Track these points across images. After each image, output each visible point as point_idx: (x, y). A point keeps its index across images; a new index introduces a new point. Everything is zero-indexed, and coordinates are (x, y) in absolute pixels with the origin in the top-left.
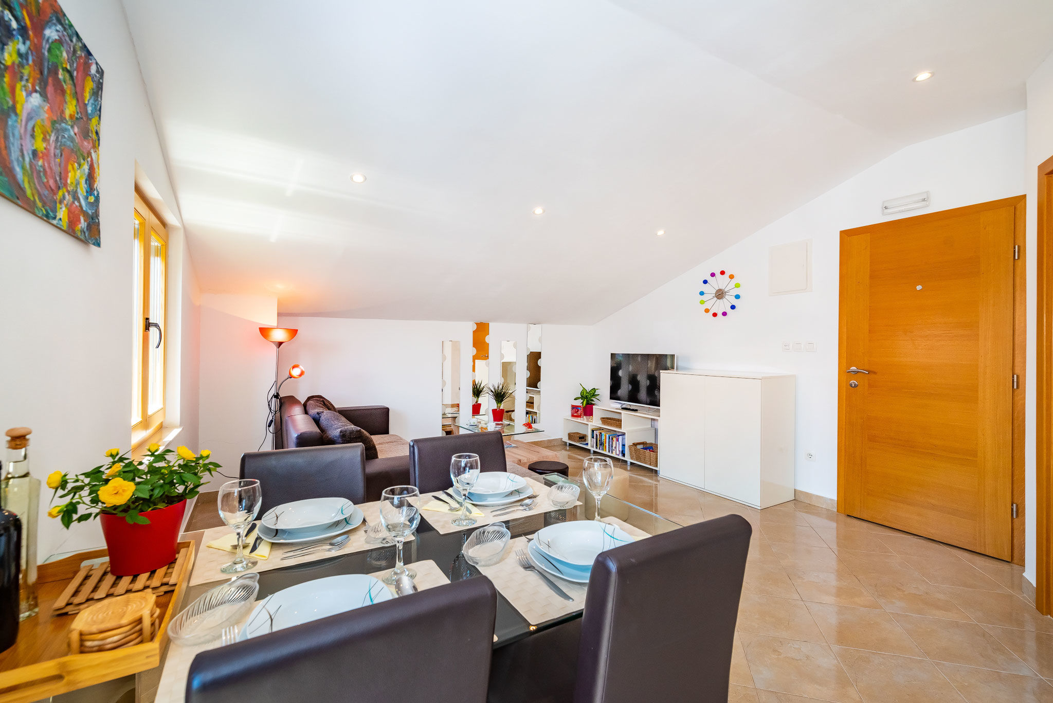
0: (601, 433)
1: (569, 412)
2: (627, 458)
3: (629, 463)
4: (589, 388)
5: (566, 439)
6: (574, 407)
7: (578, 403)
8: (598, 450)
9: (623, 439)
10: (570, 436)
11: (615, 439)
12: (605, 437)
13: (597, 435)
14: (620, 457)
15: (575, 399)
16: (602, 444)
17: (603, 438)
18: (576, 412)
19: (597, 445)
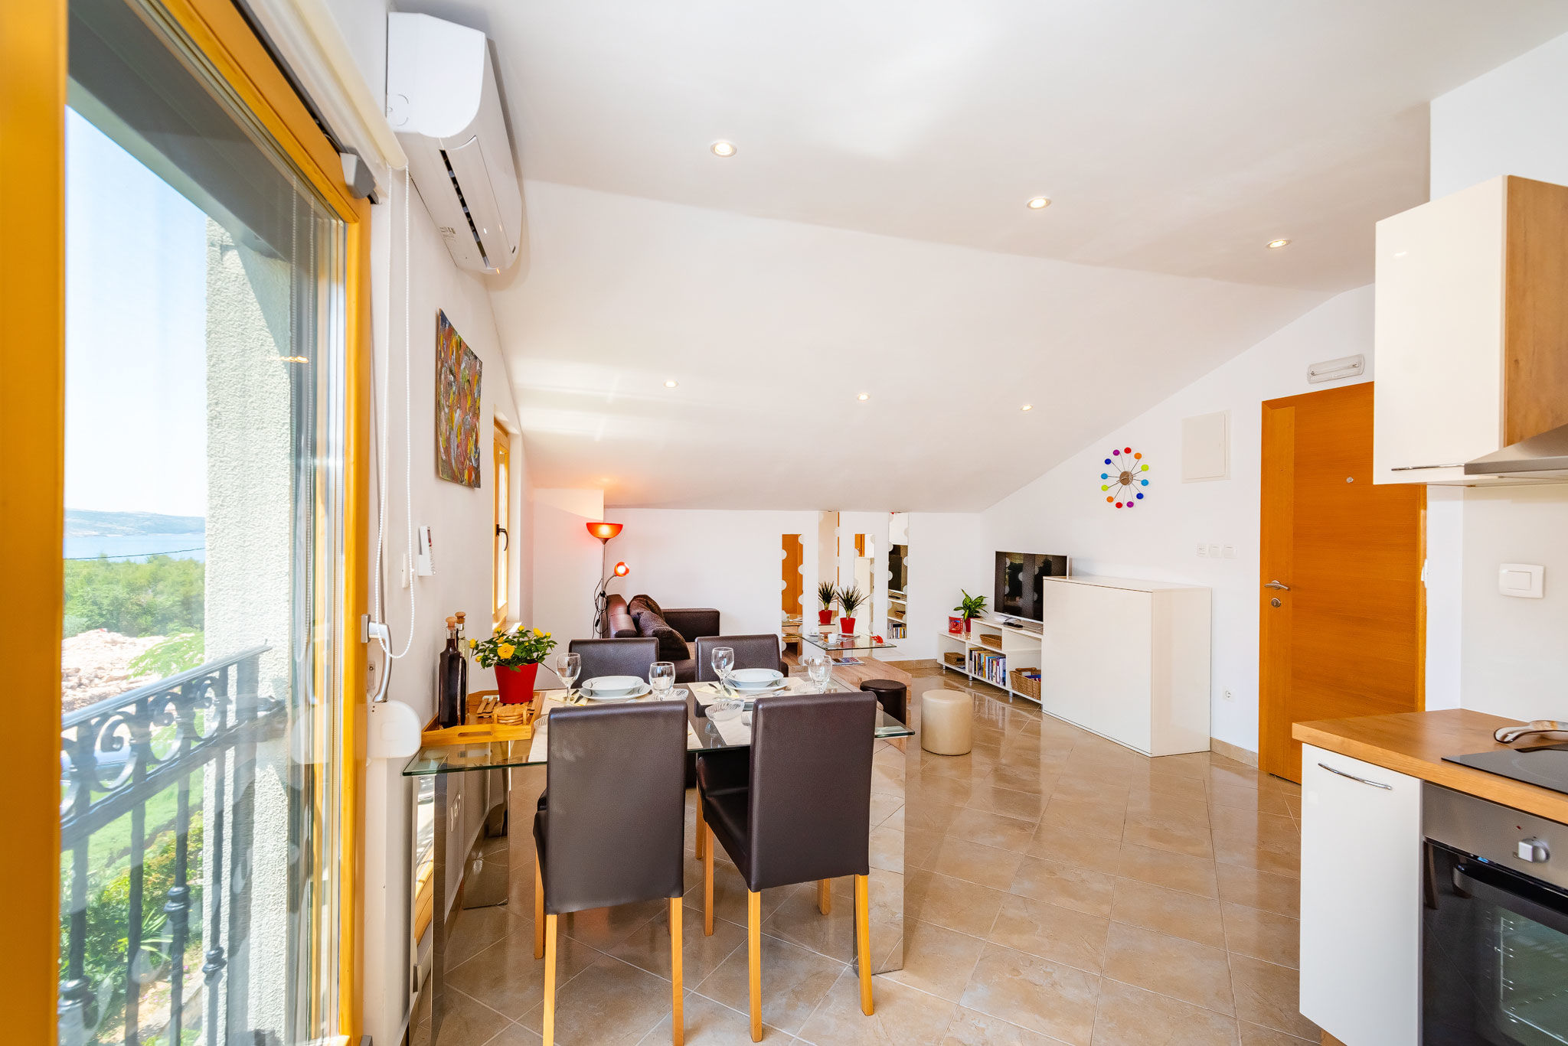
0: (980, 654)
1: (946, 626)
2: (1008, 687)
3: (1011, 694)
4: (974, 597)
5: (941, 661)
6: (952, 619)
7: (959, 614)
8: (976, 676)
9: (1004, 663)
10: (948, 657)
11: (995, 663)
12: (985, 659)
13: (975, 657)
14: (1001, 686)
15: (955, 610)
16: (981, 668)
17: (983, 660)
18: (956, 626)
19: (975, 670)
